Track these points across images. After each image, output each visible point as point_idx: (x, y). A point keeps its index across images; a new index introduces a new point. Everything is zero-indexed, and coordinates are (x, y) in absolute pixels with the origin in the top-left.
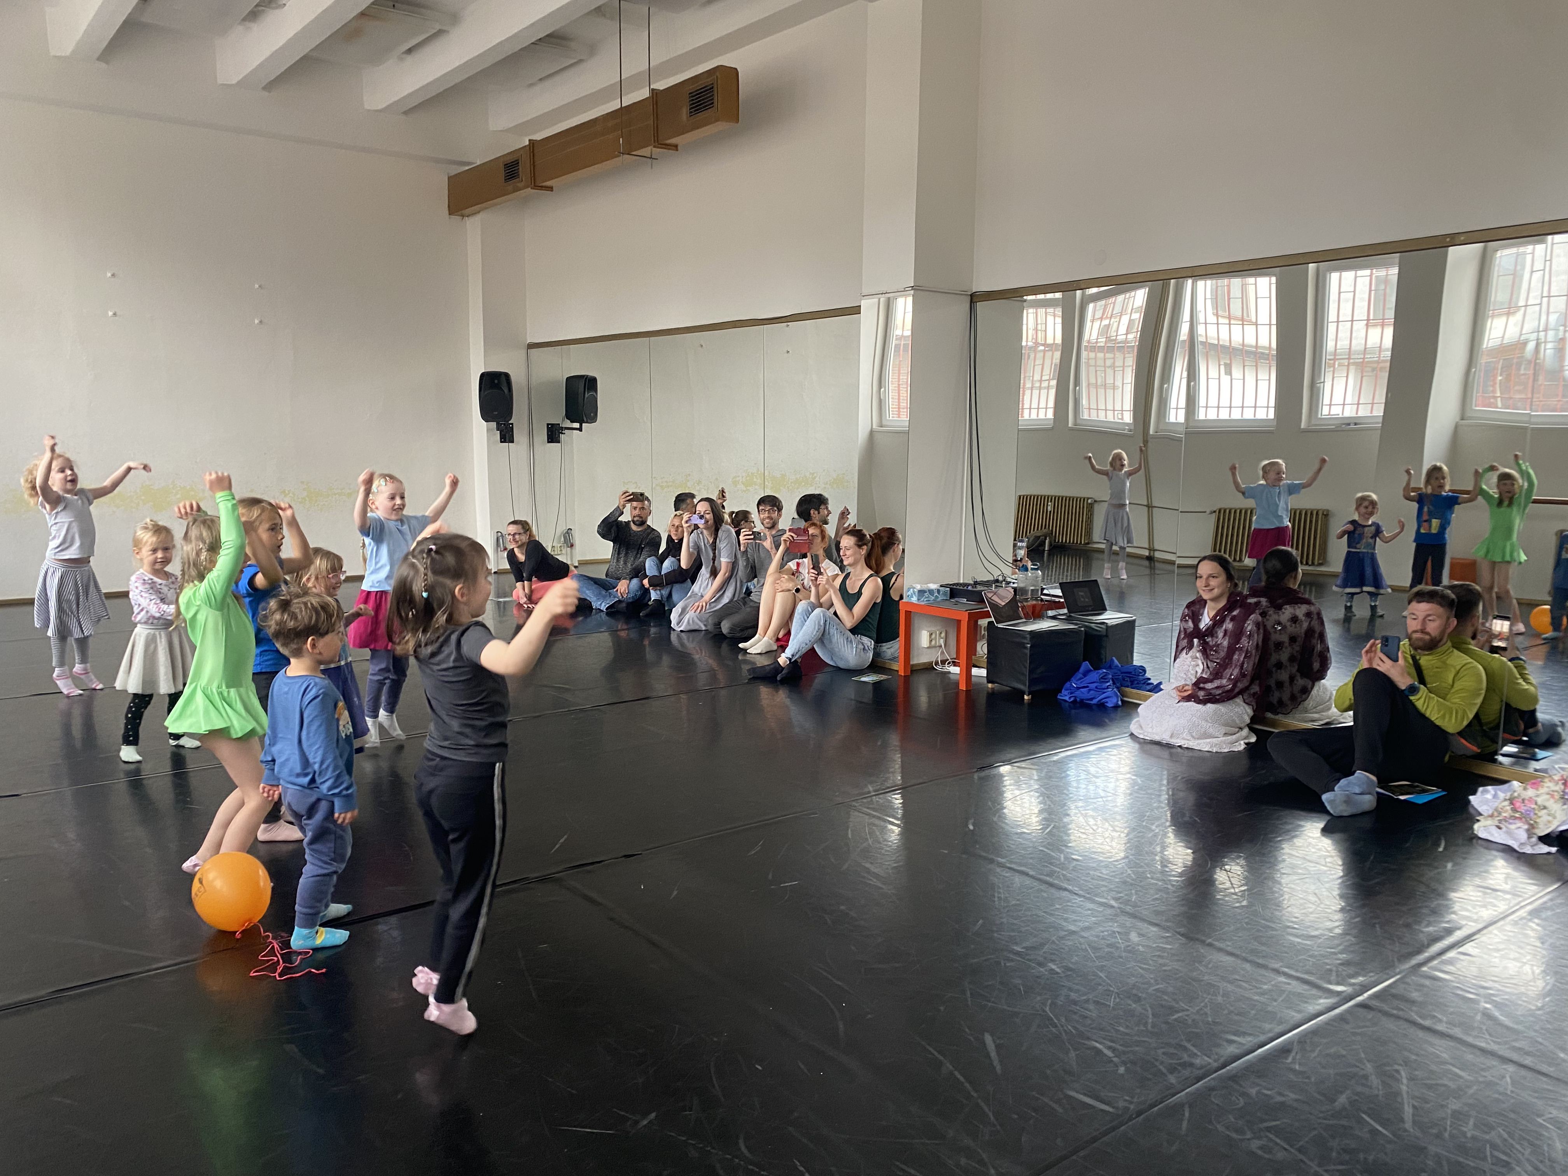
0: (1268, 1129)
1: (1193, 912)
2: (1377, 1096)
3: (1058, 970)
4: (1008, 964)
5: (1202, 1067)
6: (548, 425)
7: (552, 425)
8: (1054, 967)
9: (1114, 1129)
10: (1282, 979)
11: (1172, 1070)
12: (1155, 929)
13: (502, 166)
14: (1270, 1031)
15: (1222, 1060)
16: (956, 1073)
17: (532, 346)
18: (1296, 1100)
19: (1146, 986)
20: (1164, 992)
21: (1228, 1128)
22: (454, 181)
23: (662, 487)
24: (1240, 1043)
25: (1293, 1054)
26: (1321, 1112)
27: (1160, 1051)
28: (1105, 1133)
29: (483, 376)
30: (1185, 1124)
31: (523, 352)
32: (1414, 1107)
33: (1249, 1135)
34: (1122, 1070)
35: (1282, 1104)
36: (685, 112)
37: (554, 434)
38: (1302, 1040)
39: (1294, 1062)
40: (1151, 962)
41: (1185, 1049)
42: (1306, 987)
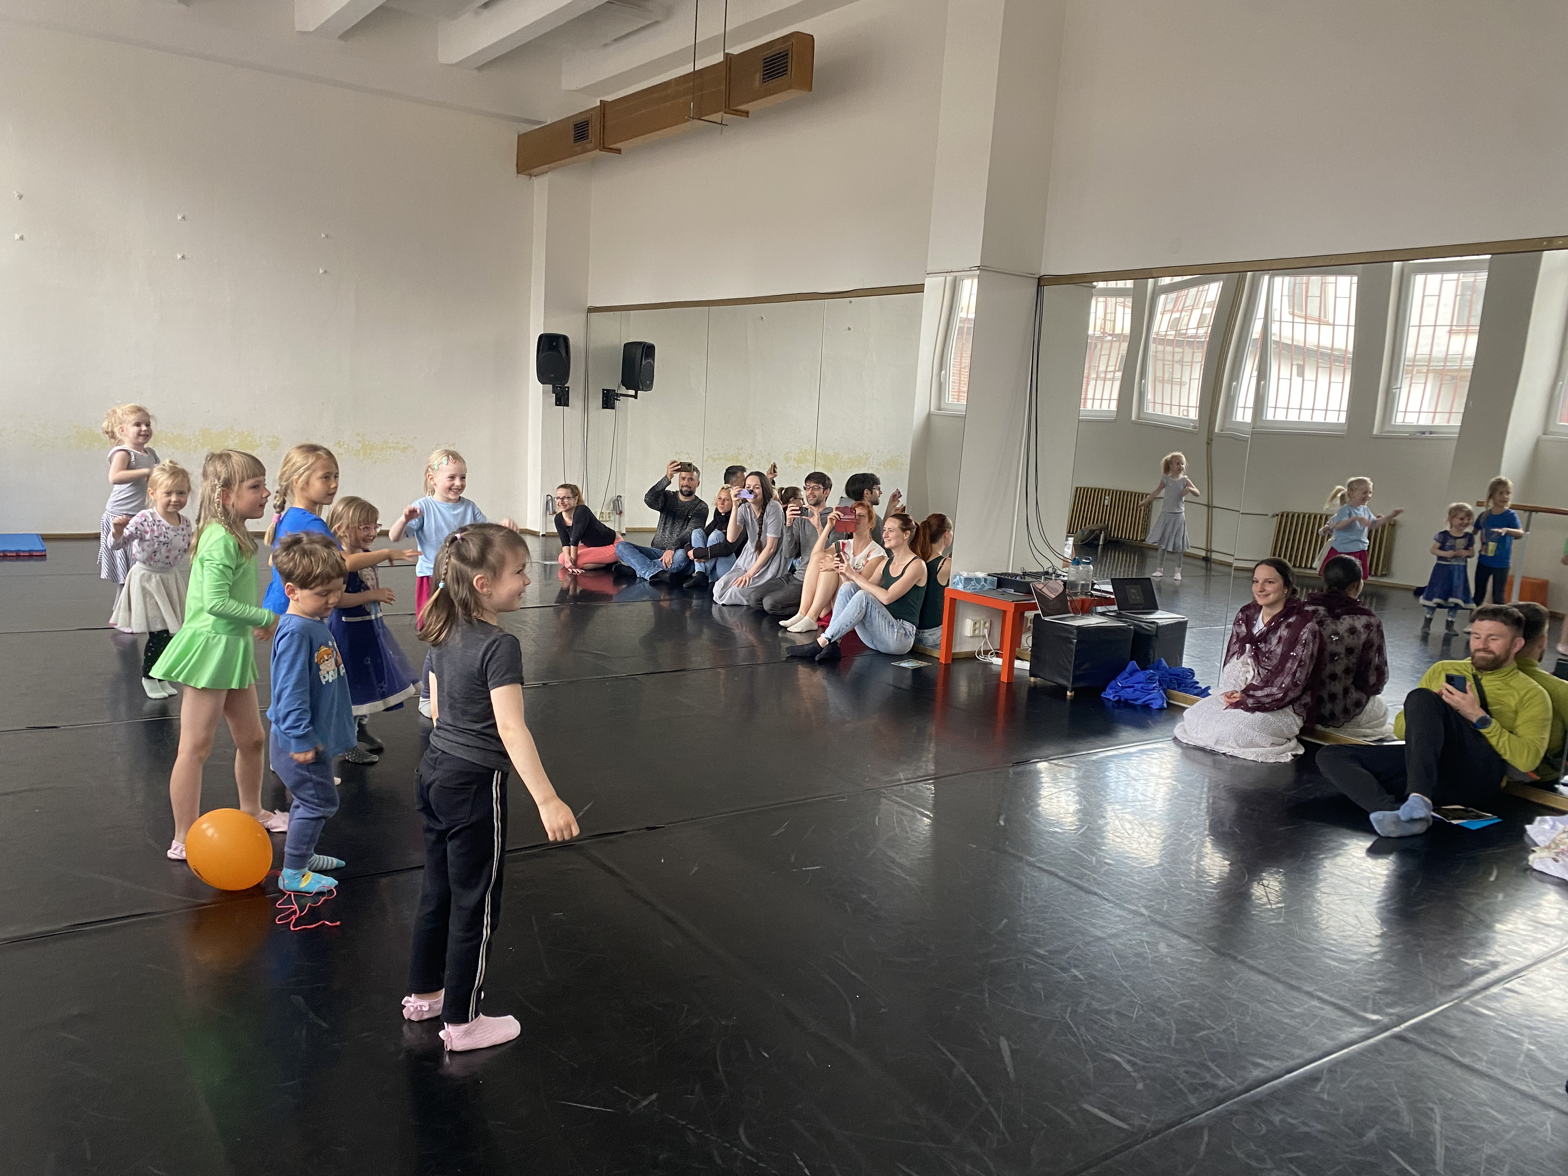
0: (1291, 1160)
1: (1227, 926)
2: (1408, 1134)
3: (1081, 977)
4: (1030, 967)
5: (1224, 1090)
6: (603, 390)
7: (607, 390)
8: (1077, 973)
9: (1128, 1147)
10: (1315, 1003)
11: (1194, 1089)
12: (1185, 941)
13: (572, 126)
14: (1299, 1057)
15: (1247, 1083)
16: (968, 1075)
17: (592, 310)
18: (1323, 1132)
19: (1171, 1000)
20: (1190, 1008)
21: (1248, 1156)
22: (524, 140)
23: (714, 460)
24: (1268, 1068)
25: (1322, 1083)
26: (1348, 1146)
27: (1182, 1069)
28: (1118, 1151)
29: (541, 337)
30: (1203, 1147)
31: (583, 316)
32: (1447, 1148)
33: (1269, 1165)
34: (1140, 1086)
35: (1307, 1134)
36: (758, 77)
37: (609, 400)
38: (1332, 1068)
39: (1322, 1091)
40: (1179, 975)
41: (1209, 1069)
42: (1340, 1013)
